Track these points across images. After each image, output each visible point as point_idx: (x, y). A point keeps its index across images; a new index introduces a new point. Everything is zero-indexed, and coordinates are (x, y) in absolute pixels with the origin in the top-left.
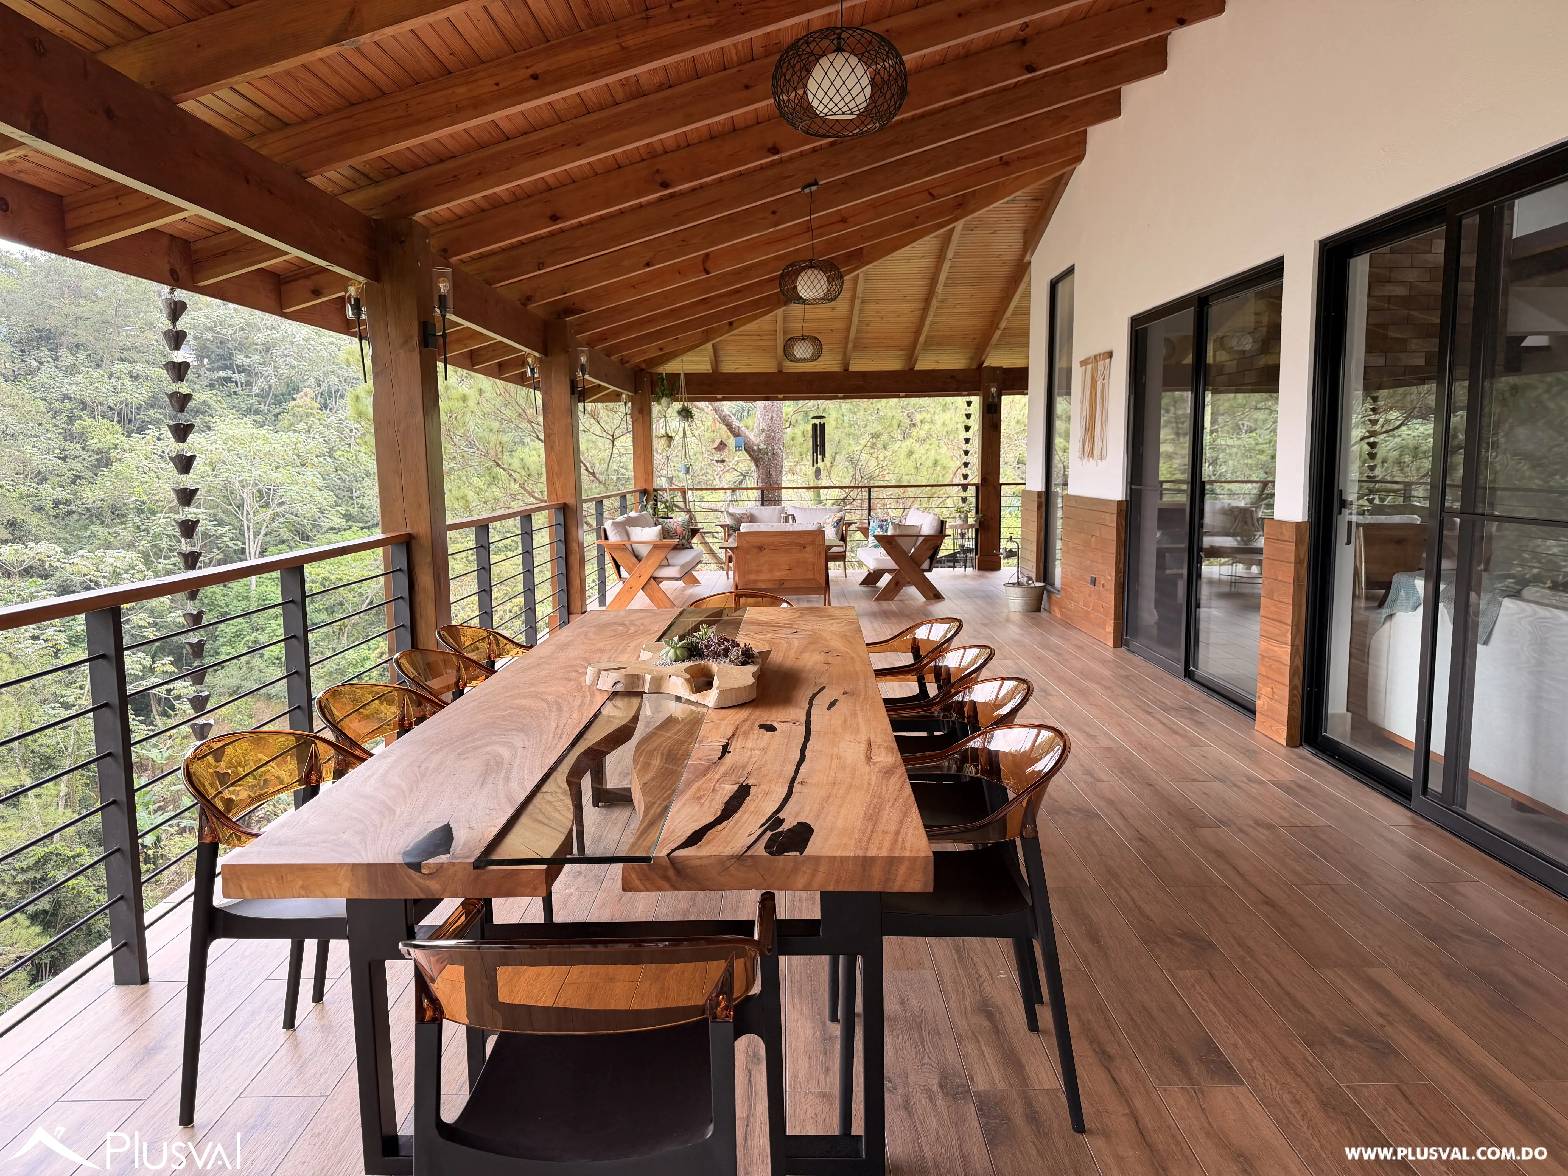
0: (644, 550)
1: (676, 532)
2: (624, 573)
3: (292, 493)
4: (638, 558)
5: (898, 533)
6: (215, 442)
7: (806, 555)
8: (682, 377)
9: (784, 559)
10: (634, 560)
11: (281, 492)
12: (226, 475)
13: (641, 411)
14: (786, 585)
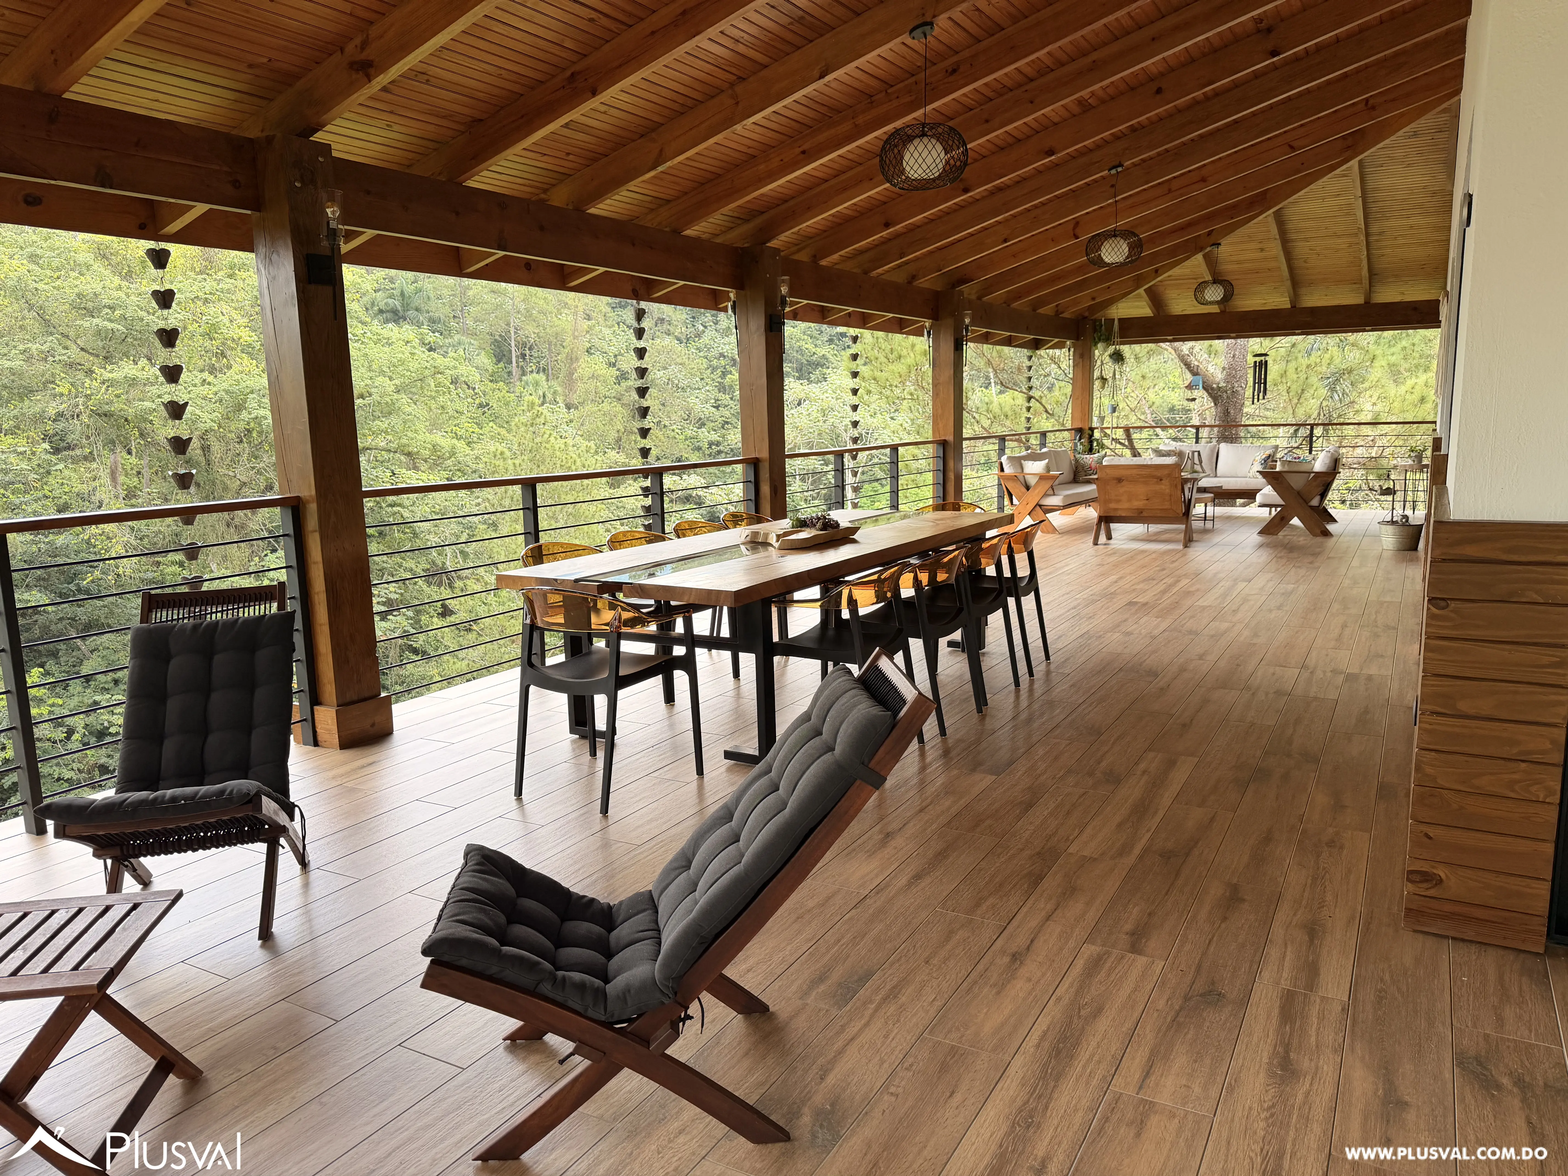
0: (1032, 481)
1: (1090, 467)
2: (1015, 501)
3: (883, 436)
4: (1028, 488)
5: (1286, 469)
6: (826, 392)
7: (1163, 487)
8: (1116, 322)
9: (1141, 490)
10: (1024, 490)
11: (876, 435)
12: (832, 420)
13: (1082, 356)
14: (1144, 514)
